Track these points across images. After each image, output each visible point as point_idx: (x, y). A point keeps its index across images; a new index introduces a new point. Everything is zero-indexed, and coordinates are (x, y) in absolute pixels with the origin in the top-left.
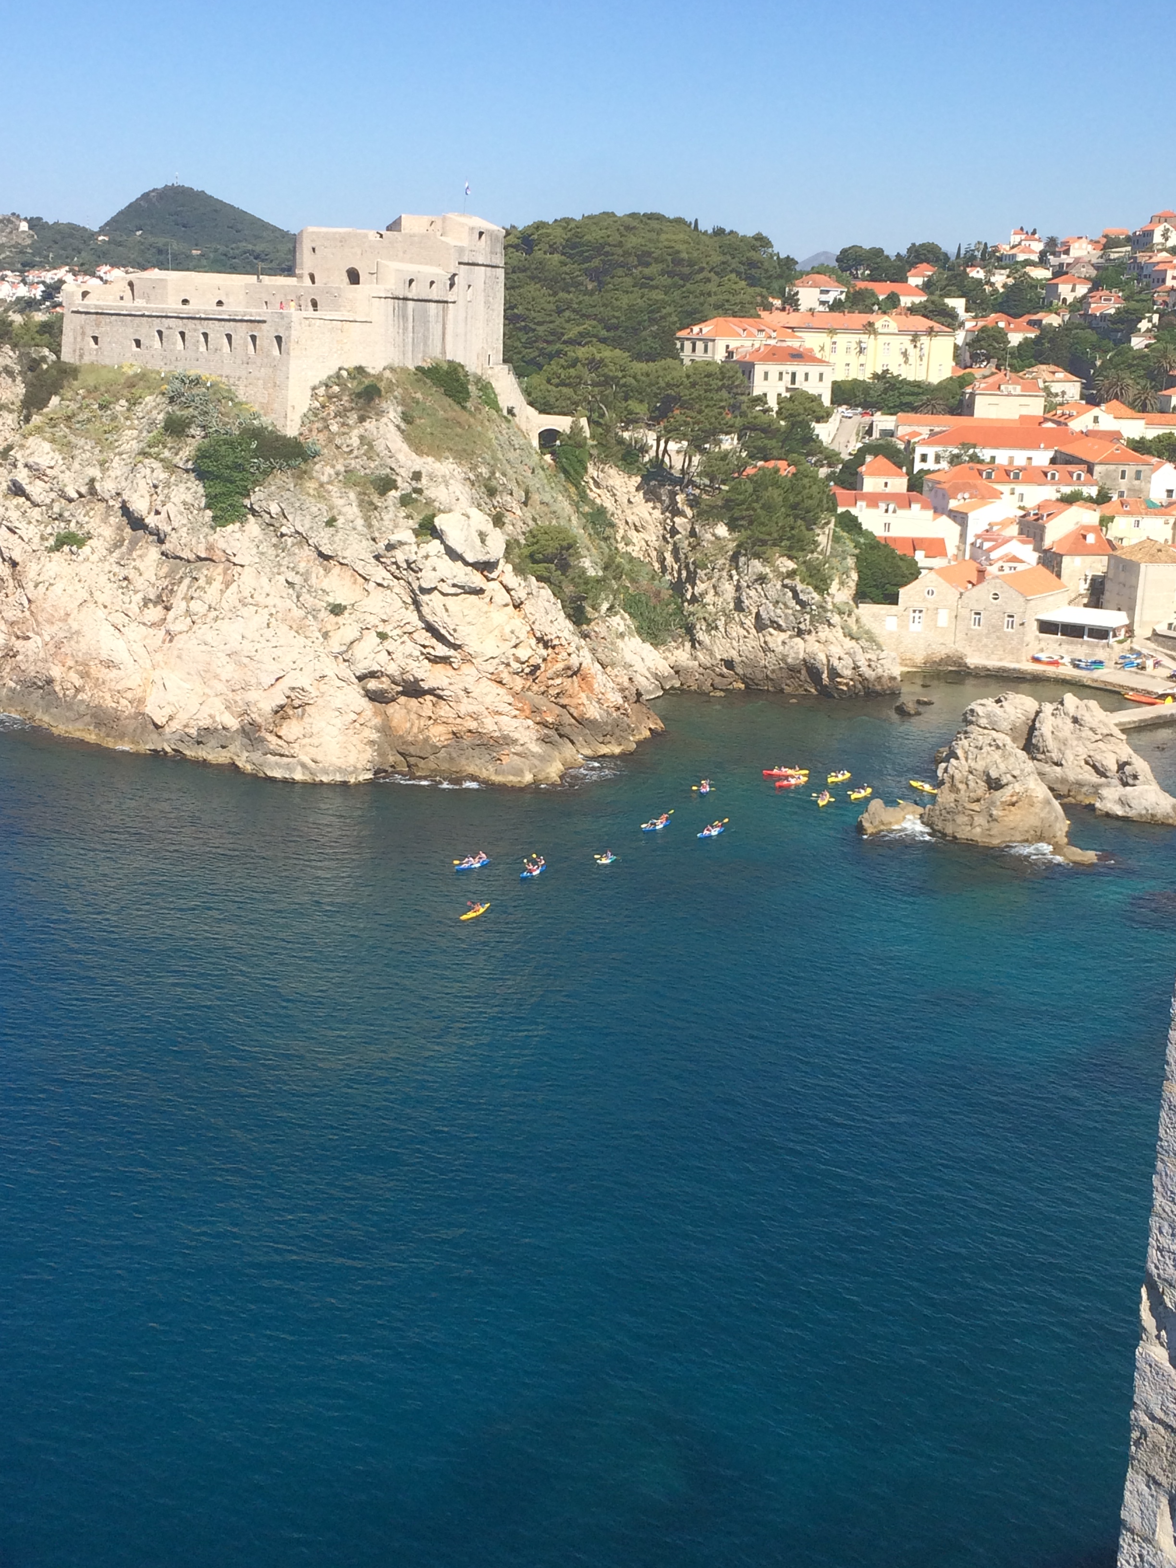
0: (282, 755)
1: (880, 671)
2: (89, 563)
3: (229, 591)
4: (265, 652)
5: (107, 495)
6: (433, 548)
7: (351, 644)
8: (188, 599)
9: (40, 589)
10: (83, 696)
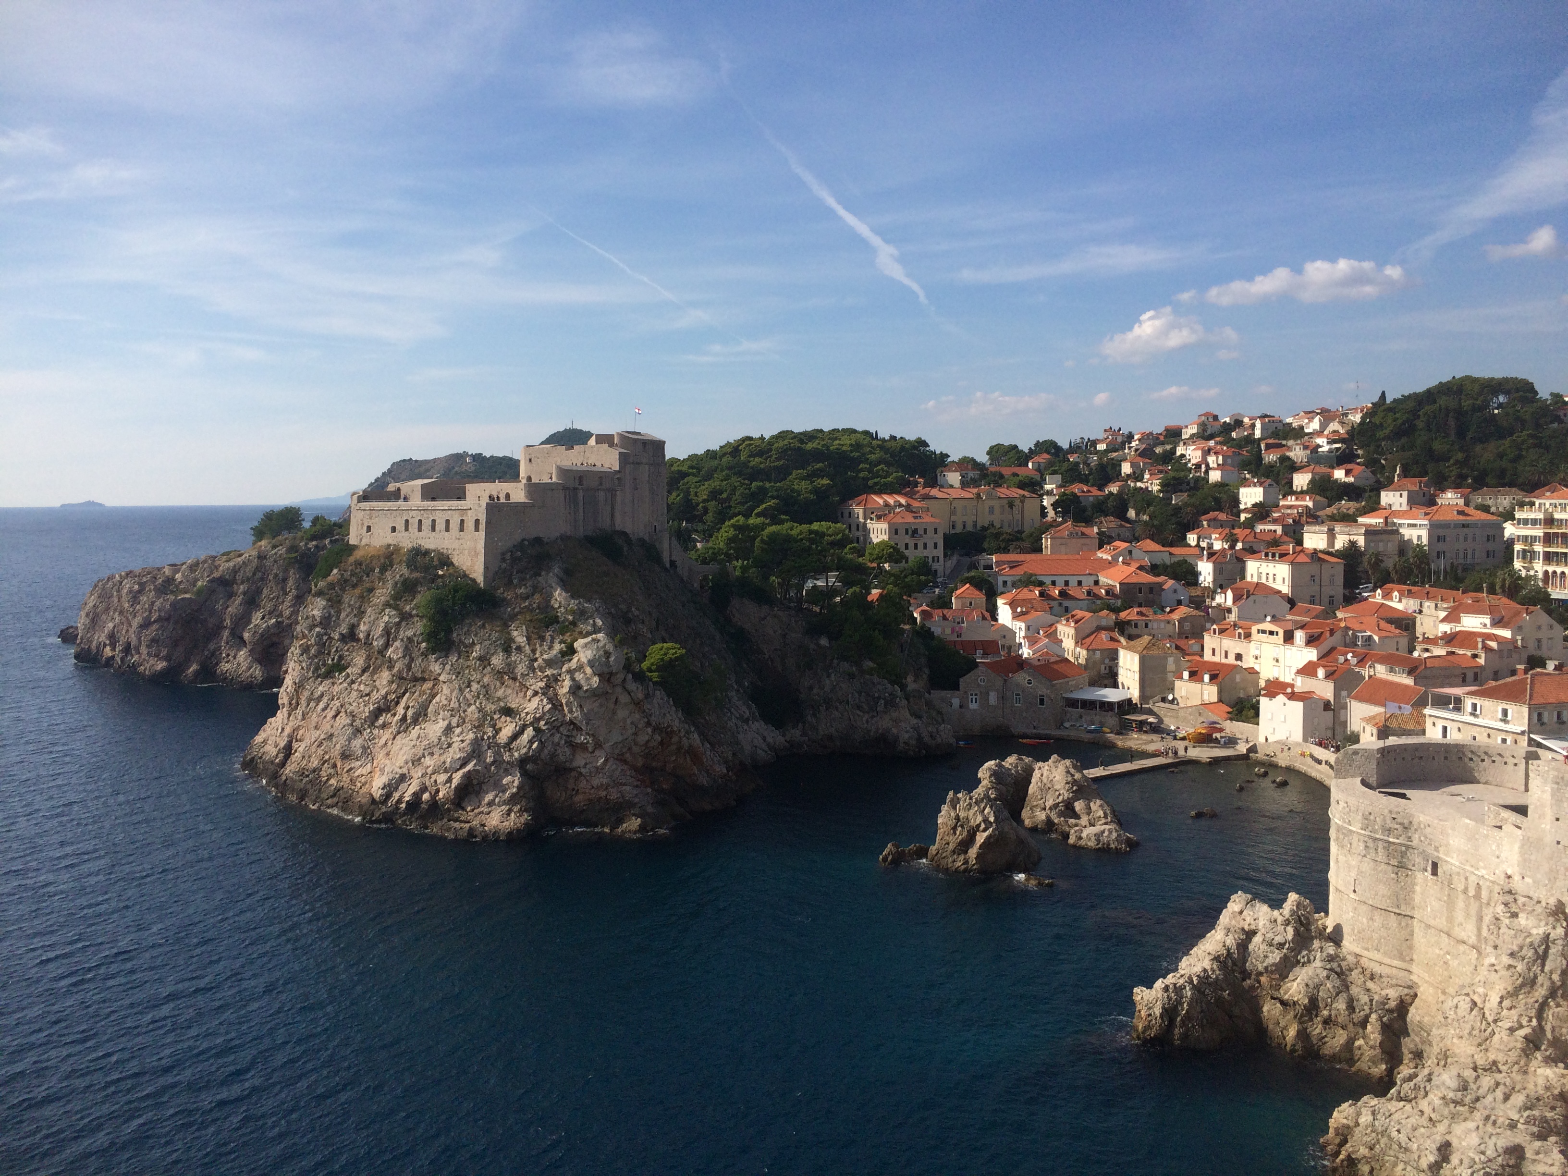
0: (461, 822)
1: (939, 740)
2: (345, 685)
3: (434, 701)
4: (455, 745)
5: (361, 636)
6: (573, 664)
7: (515, 737)
8: (407, 708)
9: (312, 704)
10: (333, 781)
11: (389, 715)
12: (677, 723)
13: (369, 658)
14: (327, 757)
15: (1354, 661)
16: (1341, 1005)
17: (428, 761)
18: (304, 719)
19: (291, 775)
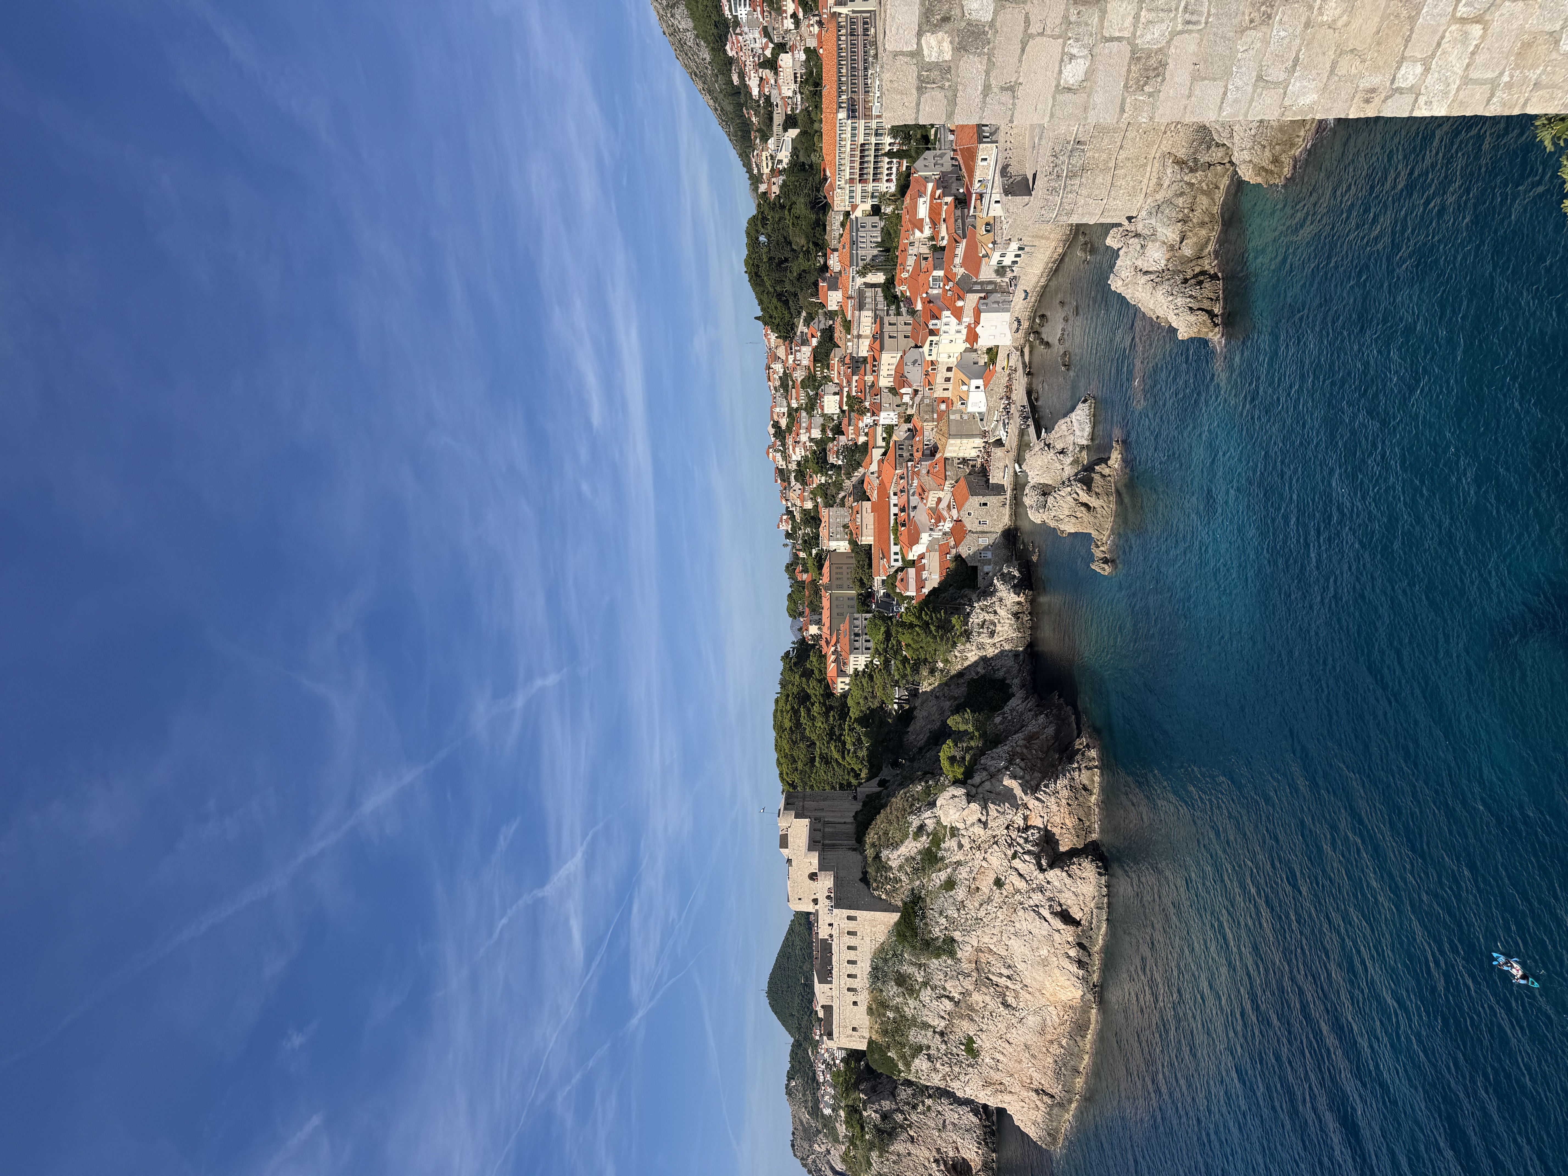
0: (1092, 918)
2: (983, 1037)
3: (995, 950)
4: (1029, 927)
5: (943, 1024)
6: (960, 826)
7: (1020, 875)
8: (1001, 975)
9: (1000, 1066)
10: (1064, 1043)
11: (1007, 993)
12: (1006, 748)
13: (961, 1017)
14: (1044, 1049)
15: (951, 284)
16: (1180, 201)
17: (1044, 952)
18: (1012, 1075)
19: (1060, 1086)
